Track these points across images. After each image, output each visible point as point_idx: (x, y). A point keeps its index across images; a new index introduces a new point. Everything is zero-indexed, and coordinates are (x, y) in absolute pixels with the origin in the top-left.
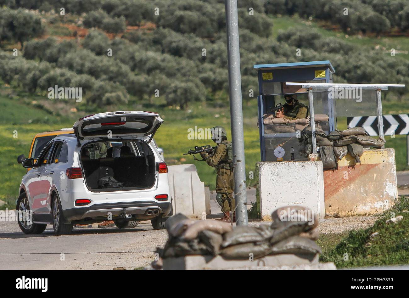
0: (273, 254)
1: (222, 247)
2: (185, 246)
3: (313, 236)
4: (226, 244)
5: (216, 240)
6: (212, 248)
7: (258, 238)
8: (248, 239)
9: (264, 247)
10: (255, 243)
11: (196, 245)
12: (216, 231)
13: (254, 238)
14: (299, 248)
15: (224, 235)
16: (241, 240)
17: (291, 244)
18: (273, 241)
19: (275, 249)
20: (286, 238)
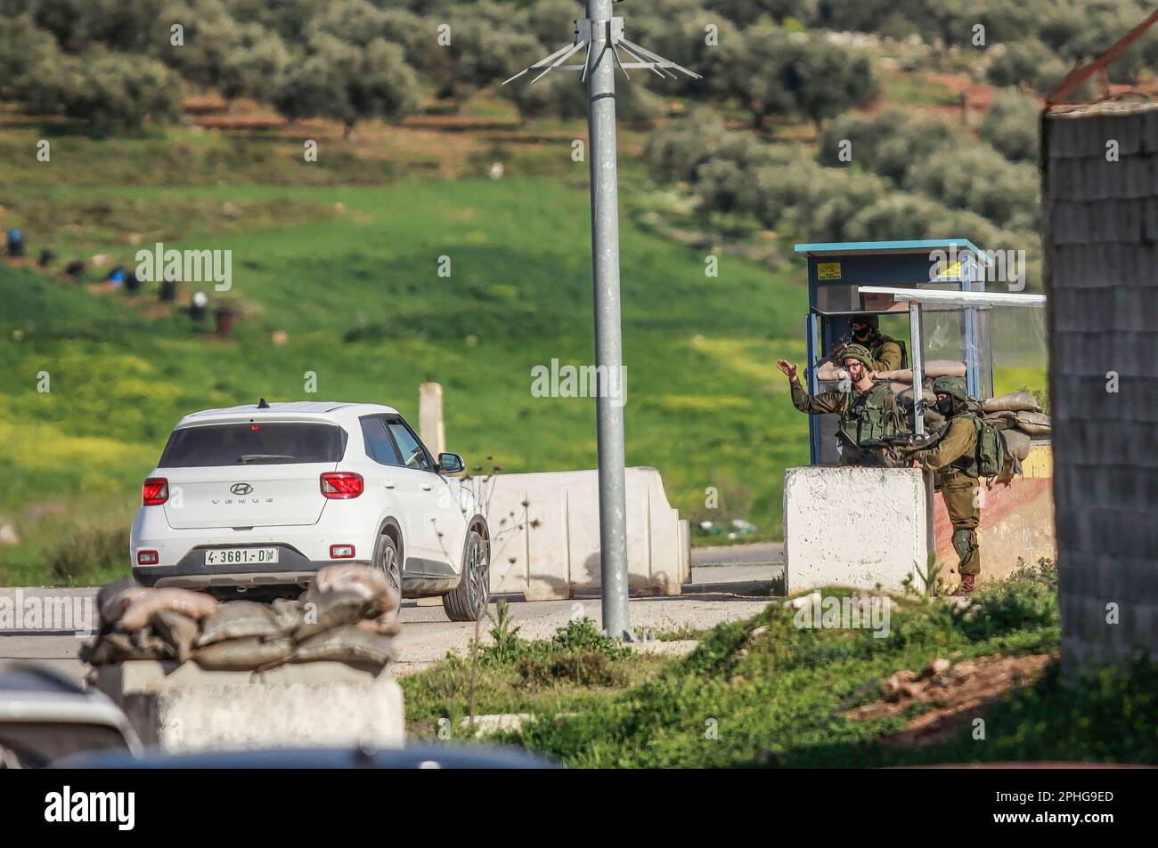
0: (297, 661)
1: (195, 646)
2: (123, 641)
3: (385, 627)
4: (204, 639)
5: (185, 632)
6: (176, 646)
7: (270, 630)
8: (250, 630)
9: (281, 648)
10: (262, 639)
11: (145, 641)
12: (186, 615)
13: (260, 629)
14: (351, 651)
15: (201, 622)
16: (236, 631)
17: (335, 643)
18: (299, 635)
19: (303, 652)
20: (324, 631)
